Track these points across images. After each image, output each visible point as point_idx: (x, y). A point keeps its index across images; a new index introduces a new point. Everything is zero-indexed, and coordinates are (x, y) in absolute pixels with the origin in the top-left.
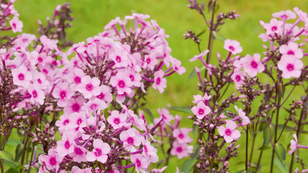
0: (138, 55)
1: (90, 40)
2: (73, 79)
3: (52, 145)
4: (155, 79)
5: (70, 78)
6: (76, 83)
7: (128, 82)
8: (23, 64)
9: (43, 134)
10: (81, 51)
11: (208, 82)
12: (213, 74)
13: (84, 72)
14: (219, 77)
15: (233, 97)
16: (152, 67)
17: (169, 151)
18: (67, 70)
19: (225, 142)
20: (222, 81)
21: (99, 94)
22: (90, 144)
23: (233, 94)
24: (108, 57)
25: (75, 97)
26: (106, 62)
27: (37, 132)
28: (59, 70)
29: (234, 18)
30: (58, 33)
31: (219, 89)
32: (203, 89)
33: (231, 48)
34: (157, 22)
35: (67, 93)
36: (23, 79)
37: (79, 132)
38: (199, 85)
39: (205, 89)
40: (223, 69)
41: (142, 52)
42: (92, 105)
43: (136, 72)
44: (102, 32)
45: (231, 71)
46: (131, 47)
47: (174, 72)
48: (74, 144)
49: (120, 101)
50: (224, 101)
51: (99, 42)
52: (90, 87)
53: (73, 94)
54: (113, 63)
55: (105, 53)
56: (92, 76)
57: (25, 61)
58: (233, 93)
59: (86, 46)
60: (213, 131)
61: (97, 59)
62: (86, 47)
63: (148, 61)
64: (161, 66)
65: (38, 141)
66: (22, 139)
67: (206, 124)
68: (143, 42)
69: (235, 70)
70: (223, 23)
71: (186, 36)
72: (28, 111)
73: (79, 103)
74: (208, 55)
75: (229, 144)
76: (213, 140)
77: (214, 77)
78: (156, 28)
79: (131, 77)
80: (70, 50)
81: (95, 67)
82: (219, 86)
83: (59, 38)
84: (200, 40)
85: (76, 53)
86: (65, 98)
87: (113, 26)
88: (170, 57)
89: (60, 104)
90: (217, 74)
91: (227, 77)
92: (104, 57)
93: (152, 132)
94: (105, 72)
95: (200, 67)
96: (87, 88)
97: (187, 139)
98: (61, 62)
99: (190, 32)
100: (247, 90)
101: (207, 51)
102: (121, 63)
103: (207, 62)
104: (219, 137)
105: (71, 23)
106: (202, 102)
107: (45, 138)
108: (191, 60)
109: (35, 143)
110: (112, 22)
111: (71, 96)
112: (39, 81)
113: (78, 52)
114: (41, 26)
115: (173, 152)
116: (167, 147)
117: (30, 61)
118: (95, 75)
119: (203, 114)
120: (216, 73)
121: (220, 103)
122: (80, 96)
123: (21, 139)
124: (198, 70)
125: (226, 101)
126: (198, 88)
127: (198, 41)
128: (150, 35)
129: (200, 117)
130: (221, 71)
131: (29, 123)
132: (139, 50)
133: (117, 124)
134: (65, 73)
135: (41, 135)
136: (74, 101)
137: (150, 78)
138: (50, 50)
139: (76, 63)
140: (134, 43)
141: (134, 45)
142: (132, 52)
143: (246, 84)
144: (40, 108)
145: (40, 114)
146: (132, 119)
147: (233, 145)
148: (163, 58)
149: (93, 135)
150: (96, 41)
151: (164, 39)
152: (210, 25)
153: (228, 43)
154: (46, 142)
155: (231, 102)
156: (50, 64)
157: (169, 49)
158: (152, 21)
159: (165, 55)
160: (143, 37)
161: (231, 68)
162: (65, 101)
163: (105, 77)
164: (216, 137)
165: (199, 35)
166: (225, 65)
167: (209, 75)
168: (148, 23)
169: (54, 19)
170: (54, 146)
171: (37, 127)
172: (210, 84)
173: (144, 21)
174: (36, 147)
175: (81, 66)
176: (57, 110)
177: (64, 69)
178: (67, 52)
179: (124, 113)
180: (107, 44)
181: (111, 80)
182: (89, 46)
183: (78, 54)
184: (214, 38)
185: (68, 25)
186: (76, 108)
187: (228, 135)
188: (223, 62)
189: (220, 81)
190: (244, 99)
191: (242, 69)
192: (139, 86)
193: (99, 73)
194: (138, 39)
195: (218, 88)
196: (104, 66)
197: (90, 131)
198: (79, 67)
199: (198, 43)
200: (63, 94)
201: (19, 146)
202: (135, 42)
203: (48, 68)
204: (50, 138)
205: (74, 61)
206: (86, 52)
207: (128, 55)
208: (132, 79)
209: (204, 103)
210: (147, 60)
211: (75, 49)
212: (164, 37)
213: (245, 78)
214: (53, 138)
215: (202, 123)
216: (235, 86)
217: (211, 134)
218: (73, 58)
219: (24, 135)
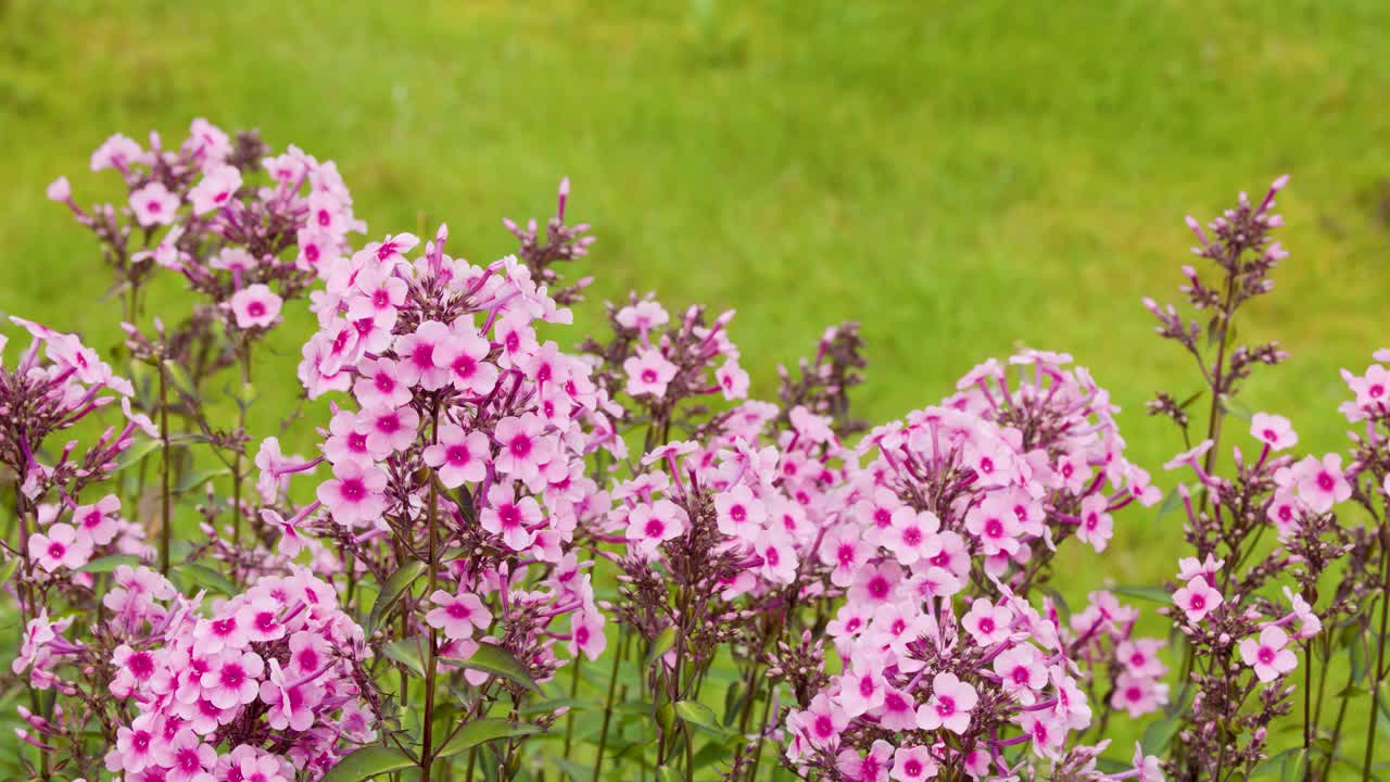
0: (1040, 456)
1: (914, 416)
2: (872, 516)
3: (818, 685)
4: (1084, 516)
5: (863, 513)
6: (879, 524)
7: (1012, 524)
8: (743, 480)
9: (796, 657)
10: (893, 443)
11: (1210, 522)
12: (1222, 502)
13: (900, 498)
14: (1239, 509)
15: (1275, 561)
16: (1076, 485)
17: (1108, 698)
18: (856, 492)
19: (1256, 679)
20: (1246, 518)
21: (937, 554)
22: (923, 684)
23: (1274, 554)
24: (961, 461)
25: (878, 561)
26: (956, 472)
27: (780, 652)
28: (837, 493)
29: (1274, 360)
30: (830, 399)
31: (1239, 539)
32: (1197, 540)
33: (1268, 433)
34: (1091, 373)
35: (857, 550)
36: (742, 519)
37: (892, 652)
38: (1189, 529)
39: (1202, 539)
40: (1248, 488)
41: (1050, 449)
42: (923, 584)
43: (1032, 499)
44: (950, 395)
45: (1267, 496)
46: (1025, 435)
47: (1130, 500)
48: (885, 685)
49: (993, 573)
50: (1250, 571)
51: (940, 423)
52: (912, 536)
53: (873, 554)
54: (973, 476)
55: (954, 451)
56: (920, 507)
57: (746, 473)
58: (1273, 550)
59: (904, 432)
60: (1227, 651)
61: (932, 465)
62: (905, 436)
63: (1067, 472)
64: (1101, 483)
65: (783, 675)
66: (744, 667)
67: (1211, 634)
68: (1055, 422)
69: (1279, 491)
70: (1247, 373)
71: (1153, 407)
72: (761, 598)
73: (888, 576)
74: (1209, 454)
75: (1269, 684)
76: (1229, 673)
77: (1224, 509)
78: (1088, 388)
79: (1020, 510)
80: (864, 443)
81: (926, 486)
82: (1238, 532)
83: (830, 412)
84: (1189, 417)
85: (880, 449)
86: (850, 563)
87: (980, 381)
88: (1124, 461)
89: (838, 579)
90: (1233, 502)
91: (1259, 509)
92: (951, 460)
93: (1074, 652)
94: (952, 497)
95: (1189, 484)
96: (906, 539)
97: (1153, 667)
98: (844, 474)
99: (1163, 398)
100: (1308, 546)
101: (1210, 443)
102: (992, 475)
103: (1208, 469)
104: (1242, 666)
105: (861, 374)
106: (1200, 577)
107: (800, 666)
108: (1168, 466)
109: (776, 679)
110: (977, 372)
111: (866, 560)
112: (789, 522)
113: (885, 447)
114: (787, 380)
115: (1119, 700)
116: (1102, 687)
117: (758, 473)
118: (928, 504)
119: (1202, 607)
120: (1231, 499)
121: (1240, 576)
122: (890, 558)
123: (740, 669)
124: (1184, 491)
125: (1256, 569)
126: (1185, 537)
127: (1184, 419)
128: (1072, 405)
129: (1195, 617)
130: (1242, 494)
131: (759, 629)
132: (1043, 444)
133: (987, 632)
134: (851, 501)
135: (791, 660)
136: (873, 571)
137: (1071, 515)
138: (814, 443)
139: (879, 475)
140: (1031, 424)
141: (1030, 429)
142: (1027, 446)
143: (1305, 530)
144: (786, 591)
145: (788, 605)
146: (1026, 620)
147: (1278, 687)
148: (1104, 464)
149: (932, 661)
150: (930, 419)
151: (1108, 415)
152: (1213, 380)
153: (1261, 422)
154: (804, 678)
155: (1267, 572)
156: (813, 479)
157: (1119, 441)
158: (1079, 370)
159: (1109, 457)
160: (1055, 409)
161: (1270, 486)
162: (849, 571)
163: (953, 511)
164: (1236, 667)
165: (1187, 404)
166: (1254, 480)
167: (1213, 502)
168: (1067, 375)
169: (818, 364)
170: (822, 686)
171: (780, 639)
172: (1216, 526)
173: (1057, 370)
174: (777, 689)
175: (892, 484)
176: (831, 593)
177: (849, 489)
178: (856, 447)
179: (1004, 604)
180: (958, 427)
181: (967, 520)
182: (912, 432)
183: (886, 452)
184: (1224, 411)
185: (854, 380)
186: (879, 589)
187: (1265, 662)
188: (1249, 473)
189: (1242, 519)
190: (1301, 568)
191: (1294, 490)
192: (1039, 535)
193: (938, 500)
194: (1041, 415)
195: (1237, 537)
196: (952, 483)
197: (924, 651)
198: (886, 485)
199: (1184, 425)
200: (846, 554)
201: (733, 687)
202: (1035, 423)
203: (809, 490)
204: (813, 668)
205: (875, 471)
206: (904, 447)
207: (1012, 456)
208: (1021, 515)
209: (1207, 580)
210: (1064, 469)
211: (878, 440)
212: (1109, 411)
213: (1303, 513)
214: (821, 668)
215: (1200, 631)
216: (1278, 535)
217: (1222, 658)
218: (874, 463)
219: (748, 658)
